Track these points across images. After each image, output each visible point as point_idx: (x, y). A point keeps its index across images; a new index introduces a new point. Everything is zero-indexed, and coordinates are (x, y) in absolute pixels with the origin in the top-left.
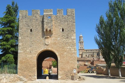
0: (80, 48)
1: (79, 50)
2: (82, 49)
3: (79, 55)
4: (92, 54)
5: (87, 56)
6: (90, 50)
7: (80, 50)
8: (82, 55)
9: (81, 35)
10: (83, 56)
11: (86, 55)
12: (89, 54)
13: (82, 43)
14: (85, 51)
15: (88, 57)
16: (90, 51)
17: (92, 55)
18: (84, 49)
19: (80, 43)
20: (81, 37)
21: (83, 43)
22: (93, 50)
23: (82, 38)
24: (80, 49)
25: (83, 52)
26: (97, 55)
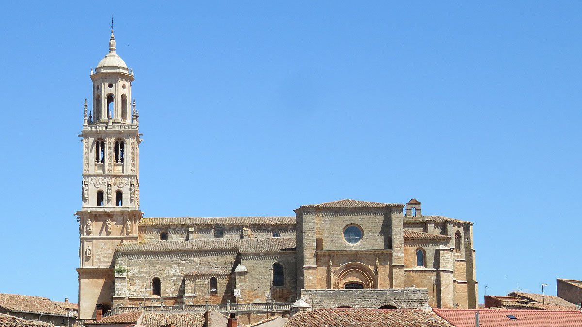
0: (91, 205)
1: (83, 217)
2: (110, 206)
3: (84, 274)
4: (219, 265)
5: (169, 289)
6: (204, 228)
7: (95, 228)
8: (109, 276)
9: (114, 60)
10: (122, 289)
11: (156, 283)
12: (194, 264)
13: (119, 145)
14: (152, 240)
15: (178, 301)
16: (198, 240)
17: (222, 283)
18: (135, 216)
19: (100, 144)
20: (114, 77)
21: (129, 143)
22: (237, 228)
23: (122, 89)
24: (96, 217)
25: (127, 246)
26: (278, 280)
